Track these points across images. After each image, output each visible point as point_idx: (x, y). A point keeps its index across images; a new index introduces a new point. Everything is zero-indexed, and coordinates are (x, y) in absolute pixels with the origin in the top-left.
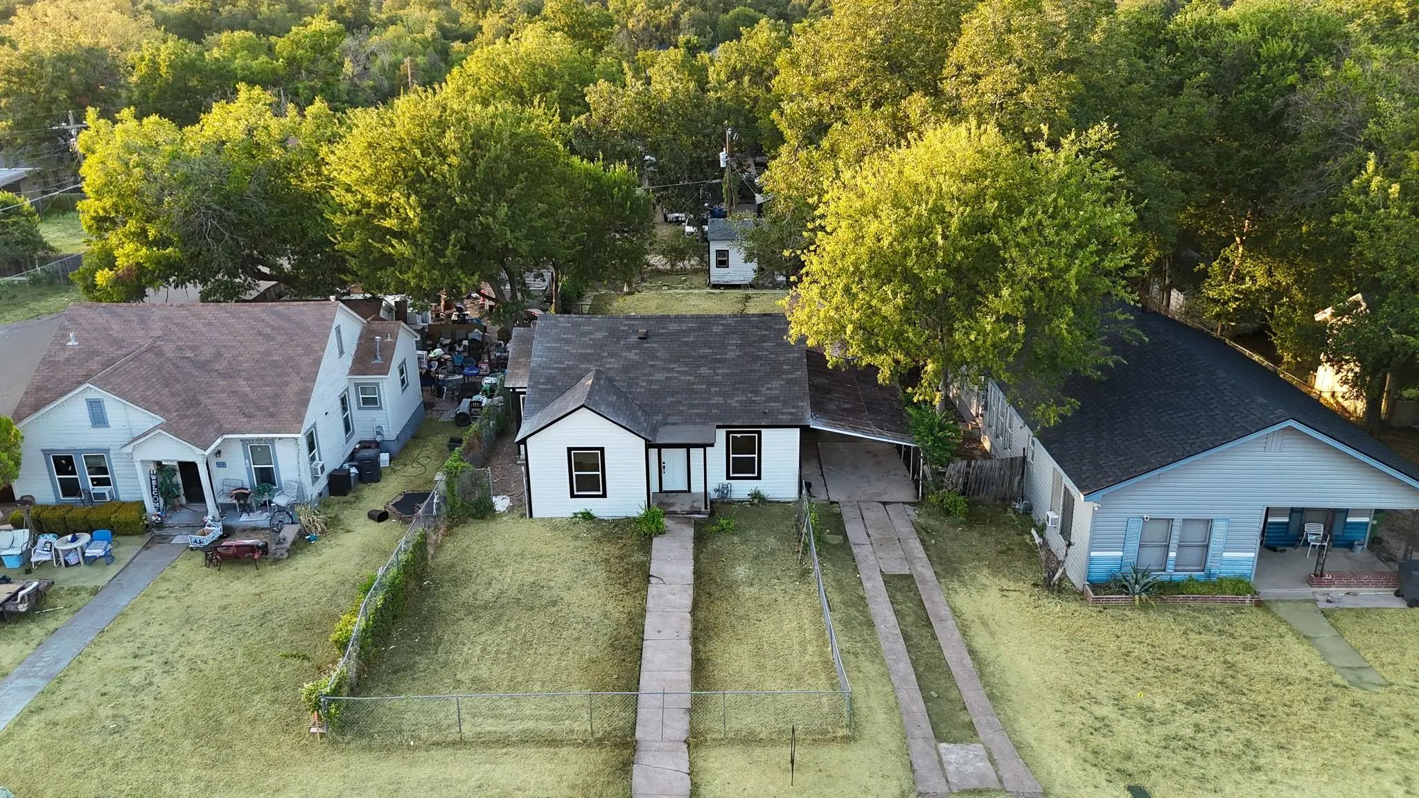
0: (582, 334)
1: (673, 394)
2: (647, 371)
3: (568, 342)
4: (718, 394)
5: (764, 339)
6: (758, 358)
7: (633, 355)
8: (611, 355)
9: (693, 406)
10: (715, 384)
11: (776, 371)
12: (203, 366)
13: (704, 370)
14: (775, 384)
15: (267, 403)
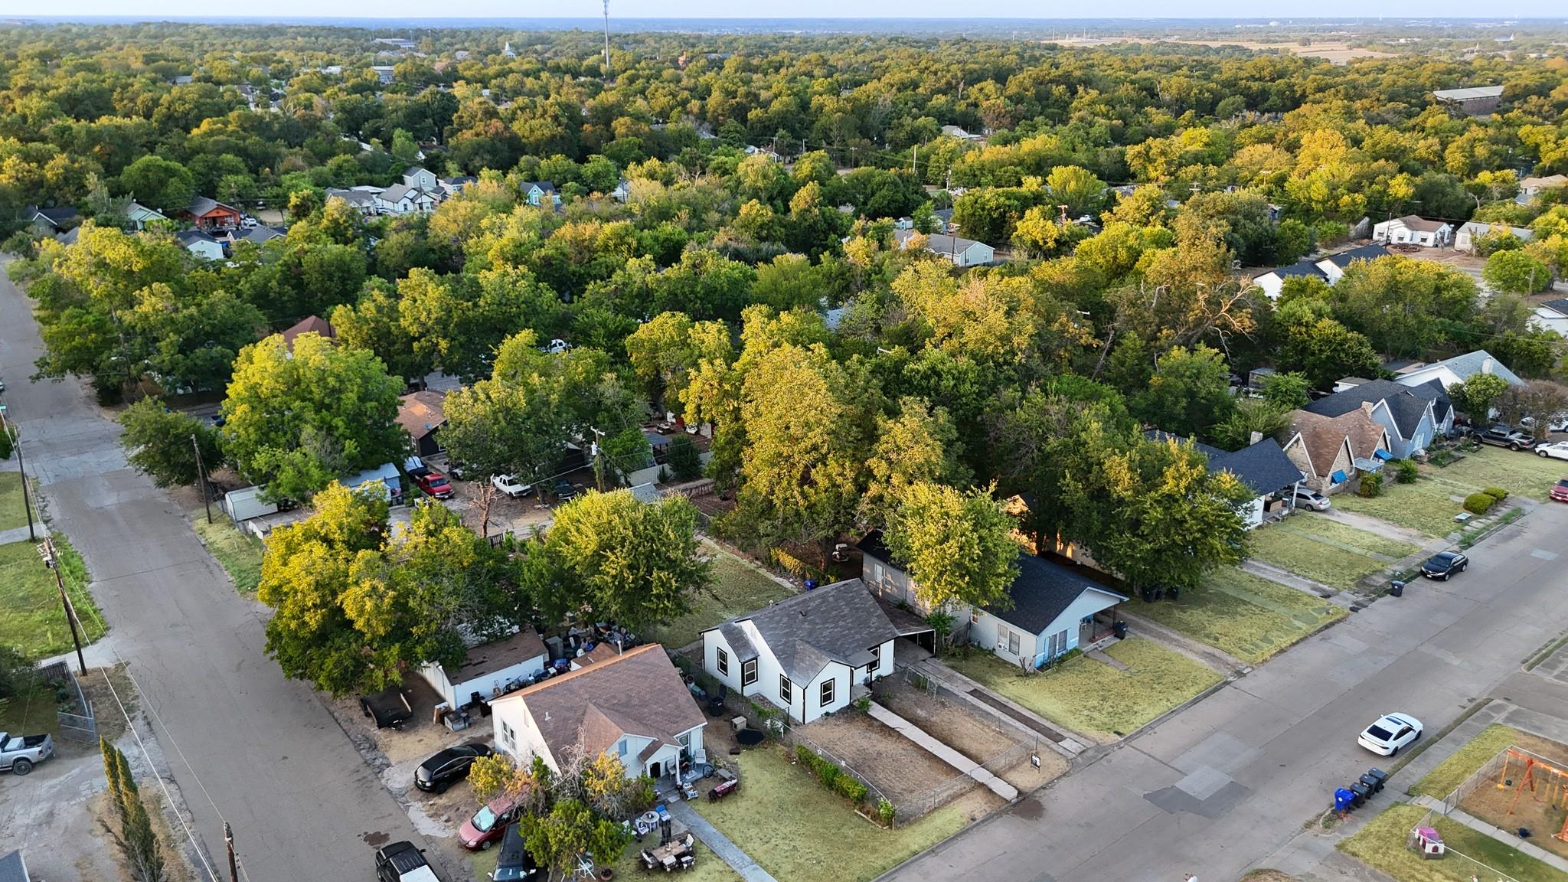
0: (778, 622)
1: (838, 640)
2: (819, 632)
3: (776, 629)
4: (856, 633)
5: (853, 598)
6: (857, 609)
7: (806, 625)
8: (798, 630)
9: (850, 643)
10: (852, 628)
11: (870, 614)
12: (627, 705)
13: (841, 623)
14: (874, 620)
15: (676, 712)
